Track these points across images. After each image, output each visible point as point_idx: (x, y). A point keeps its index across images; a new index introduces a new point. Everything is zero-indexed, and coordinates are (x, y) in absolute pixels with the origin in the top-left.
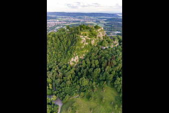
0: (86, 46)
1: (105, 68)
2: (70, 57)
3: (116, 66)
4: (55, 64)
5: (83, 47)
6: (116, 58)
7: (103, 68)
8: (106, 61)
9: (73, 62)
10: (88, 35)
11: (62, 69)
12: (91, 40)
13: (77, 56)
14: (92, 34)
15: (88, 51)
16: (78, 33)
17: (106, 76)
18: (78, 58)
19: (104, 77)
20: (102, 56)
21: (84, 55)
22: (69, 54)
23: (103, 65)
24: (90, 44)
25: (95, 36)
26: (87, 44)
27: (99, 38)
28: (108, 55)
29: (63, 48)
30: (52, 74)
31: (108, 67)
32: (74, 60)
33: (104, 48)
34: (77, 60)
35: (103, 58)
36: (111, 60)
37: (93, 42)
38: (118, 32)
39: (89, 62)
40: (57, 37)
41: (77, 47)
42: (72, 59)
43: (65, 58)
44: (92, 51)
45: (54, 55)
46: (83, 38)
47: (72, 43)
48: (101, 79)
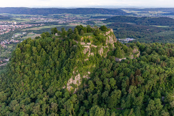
0: (91, 58)
1: (127, 89)
2: (67, 77)
3: (143, 84)
4: (41, 90)
5: (87, 59)
6: (142, 72)
7: (124, 89)
8: (127, 78)
9: (72, 85)
10: (92, 41)
11: (55, 97)
12: (97, 49)
13: (79, 75)
14: (99, 39)
15: (94, 66)
16: (76, 39)
17: (132, 100)
18: (79, 78)
19: (128, 102)
20: (119, 72)
21: (89, 73)
22: (65, 71)
23: (124, 84)
24: (98, 55)
25: (103, 42)
26: (92, 54)
27: (110, 45)
28: (128, 70)
29: (52, 63)
30: (39, 106)
31: (132, 87)
32: (74, 81)
33: (120, 60)
34: (78, 82)
35: (122, 74)
36: (135, 75)
37: (101, 52)
38: (129, 39)
39: (99, 83)
40: (39, 46)
41: (77, 60)
42: (71, 81)
43: (58, 79)
44: (101, 65)
45: (37, 76)
46: (86, 46)
47: (68, 54)
48: (123, 106)
